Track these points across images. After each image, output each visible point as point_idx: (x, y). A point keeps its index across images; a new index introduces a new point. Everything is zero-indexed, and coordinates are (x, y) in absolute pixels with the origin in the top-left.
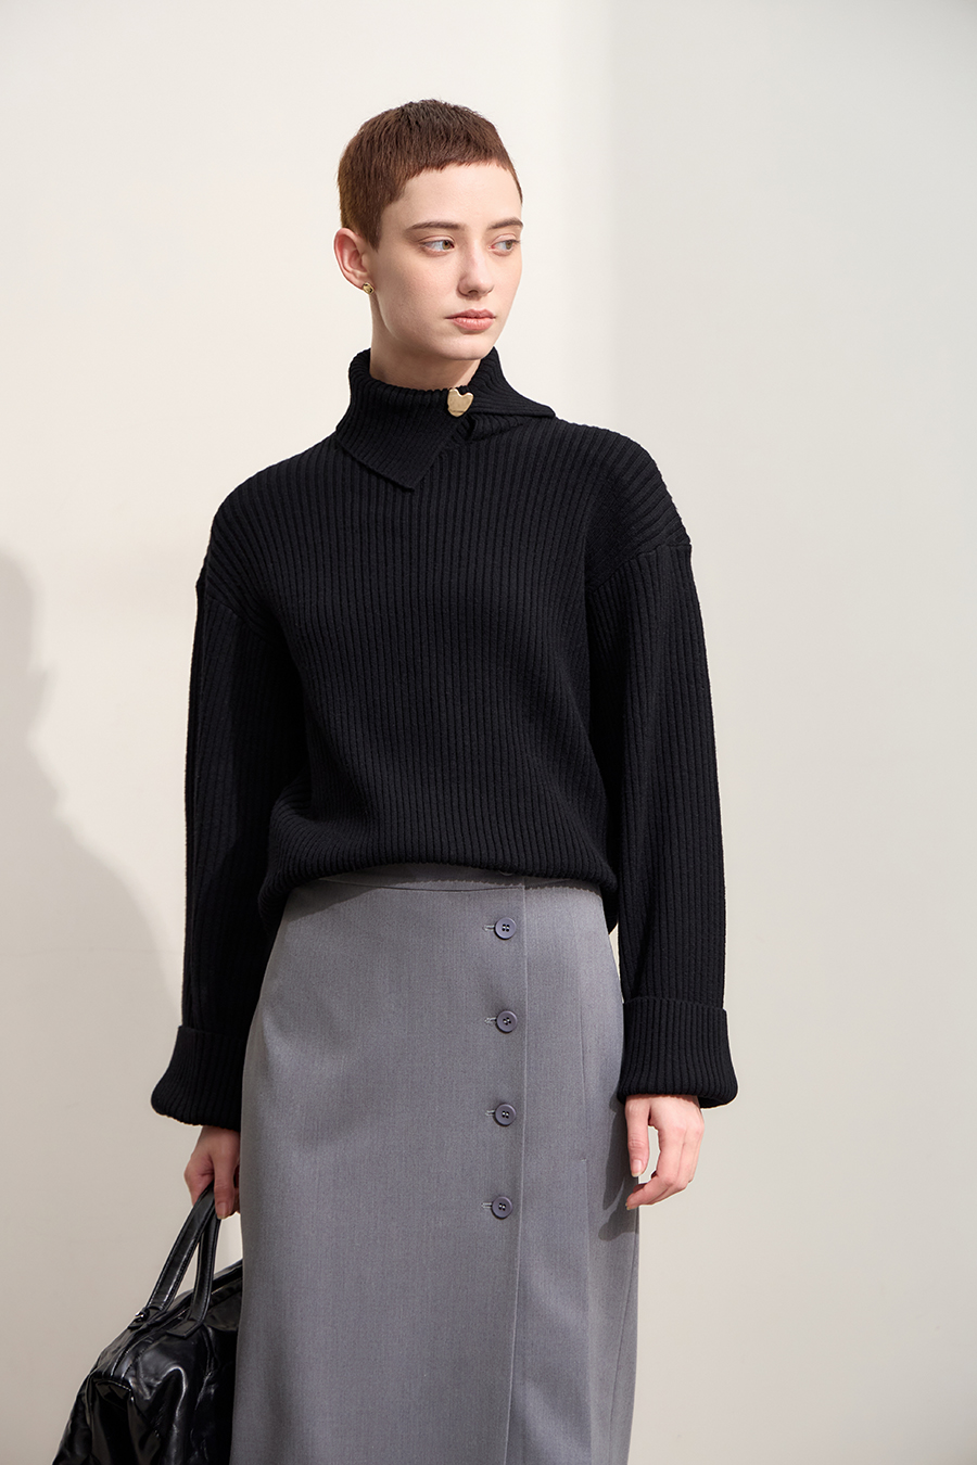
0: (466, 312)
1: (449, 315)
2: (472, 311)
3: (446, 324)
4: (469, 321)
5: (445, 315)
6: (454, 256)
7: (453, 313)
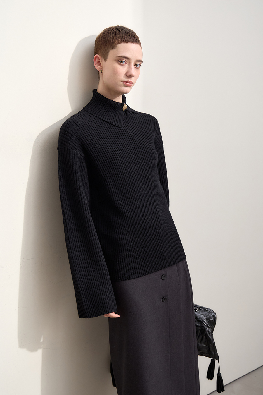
0: (127, 81)
1: (123, 81)
2: (129, 81)
3: (122, 83)
4: (128, 83)
5: (122, 81)
6: (127, 66)
7: (124, 81)
